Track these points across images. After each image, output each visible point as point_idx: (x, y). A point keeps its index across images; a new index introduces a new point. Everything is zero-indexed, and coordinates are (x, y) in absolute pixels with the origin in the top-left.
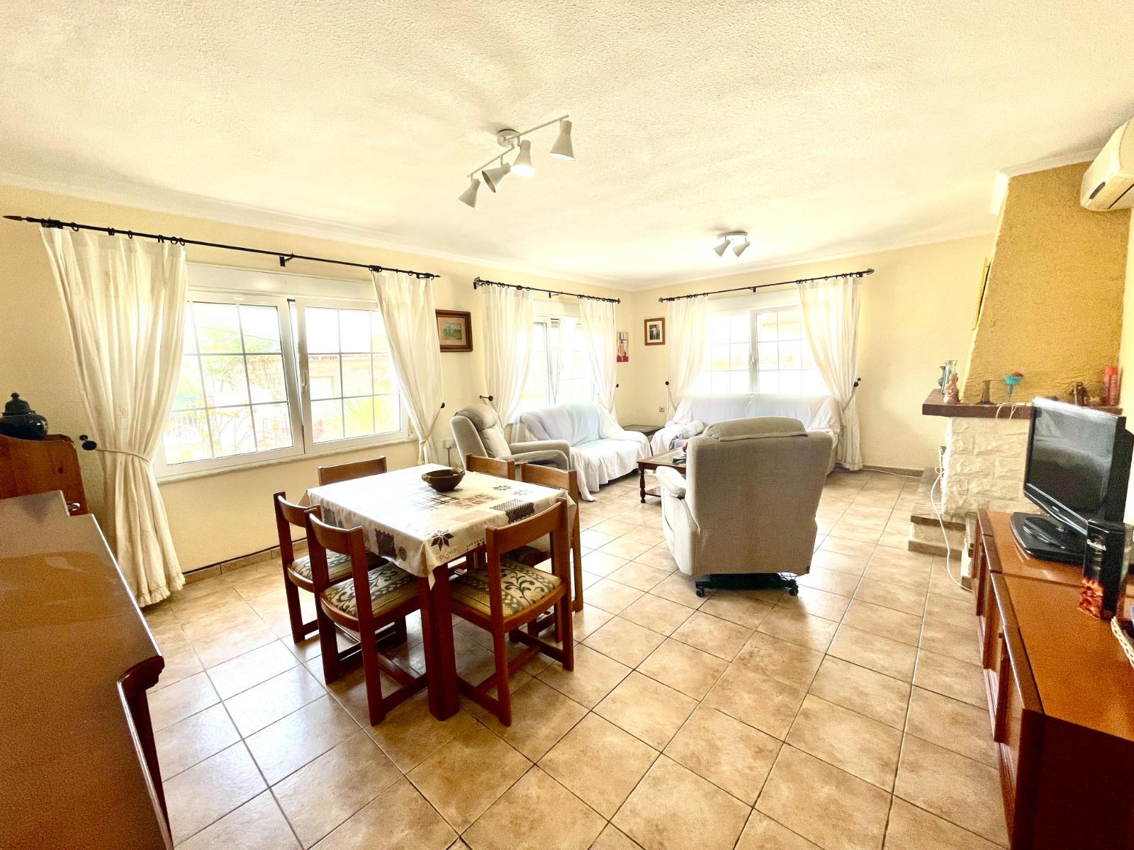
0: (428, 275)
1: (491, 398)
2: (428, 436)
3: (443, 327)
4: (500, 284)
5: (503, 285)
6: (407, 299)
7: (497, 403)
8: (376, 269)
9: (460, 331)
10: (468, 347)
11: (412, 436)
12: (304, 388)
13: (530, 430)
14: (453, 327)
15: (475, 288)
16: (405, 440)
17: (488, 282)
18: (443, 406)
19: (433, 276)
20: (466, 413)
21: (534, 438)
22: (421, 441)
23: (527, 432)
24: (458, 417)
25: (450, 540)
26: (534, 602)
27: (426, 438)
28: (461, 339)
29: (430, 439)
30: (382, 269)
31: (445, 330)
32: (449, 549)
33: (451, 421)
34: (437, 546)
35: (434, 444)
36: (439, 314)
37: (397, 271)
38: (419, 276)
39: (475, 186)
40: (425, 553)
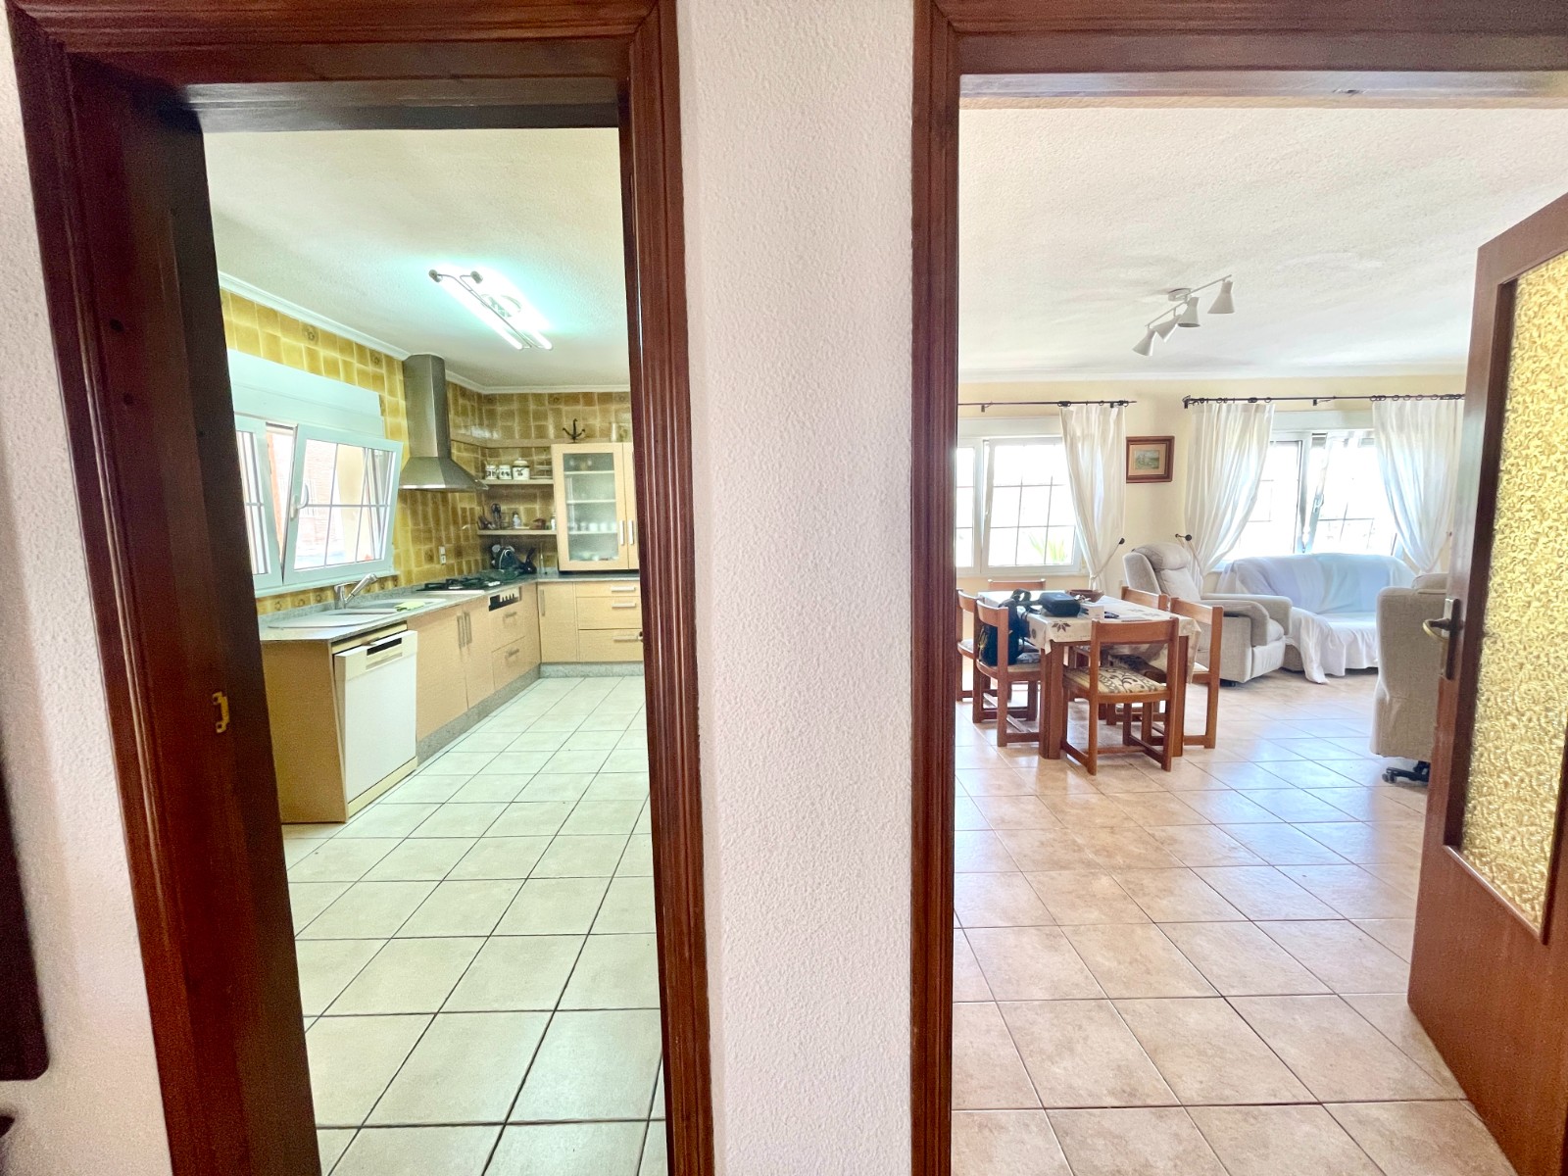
0: (1121, 403)
1: (1188, 538)
2: (1100, 572)
3: (1136, 456)
4: (1221, 399)
5: (1225, 400)
6: (1095, 430)
7: (1197, 544)
8: (1065, 404)
9: (1157, 459)
10: (1167, 476)
11: (1083, 571)
12: (986, 516)
13: (1243, 582)
14: (1149, 455)
15: (1186, 406)
16: (1075, 573)
17: (1202, 400)
18: (1122, 542)
19: (1127, 402)
20: (1144, 550)
21: (1245, 589)
22: (1091, 576)
23: (1238, 584)
24: (1134, 553)
25: (1067, 628)
26: (1131, 692)
27: (1097, 574)
28: (1158, 468)
29: (1102, 575)
30: (1071, 403)
31: (1138, 459)
32: (1065, 634)
33: (1124, 557)
34: (1056, 629)
35: (1106, 582)
36: (1131, 441)
37: (1087, 403)
38: (1112, 404)
39: (1151, 335)
40: (1046, 632)
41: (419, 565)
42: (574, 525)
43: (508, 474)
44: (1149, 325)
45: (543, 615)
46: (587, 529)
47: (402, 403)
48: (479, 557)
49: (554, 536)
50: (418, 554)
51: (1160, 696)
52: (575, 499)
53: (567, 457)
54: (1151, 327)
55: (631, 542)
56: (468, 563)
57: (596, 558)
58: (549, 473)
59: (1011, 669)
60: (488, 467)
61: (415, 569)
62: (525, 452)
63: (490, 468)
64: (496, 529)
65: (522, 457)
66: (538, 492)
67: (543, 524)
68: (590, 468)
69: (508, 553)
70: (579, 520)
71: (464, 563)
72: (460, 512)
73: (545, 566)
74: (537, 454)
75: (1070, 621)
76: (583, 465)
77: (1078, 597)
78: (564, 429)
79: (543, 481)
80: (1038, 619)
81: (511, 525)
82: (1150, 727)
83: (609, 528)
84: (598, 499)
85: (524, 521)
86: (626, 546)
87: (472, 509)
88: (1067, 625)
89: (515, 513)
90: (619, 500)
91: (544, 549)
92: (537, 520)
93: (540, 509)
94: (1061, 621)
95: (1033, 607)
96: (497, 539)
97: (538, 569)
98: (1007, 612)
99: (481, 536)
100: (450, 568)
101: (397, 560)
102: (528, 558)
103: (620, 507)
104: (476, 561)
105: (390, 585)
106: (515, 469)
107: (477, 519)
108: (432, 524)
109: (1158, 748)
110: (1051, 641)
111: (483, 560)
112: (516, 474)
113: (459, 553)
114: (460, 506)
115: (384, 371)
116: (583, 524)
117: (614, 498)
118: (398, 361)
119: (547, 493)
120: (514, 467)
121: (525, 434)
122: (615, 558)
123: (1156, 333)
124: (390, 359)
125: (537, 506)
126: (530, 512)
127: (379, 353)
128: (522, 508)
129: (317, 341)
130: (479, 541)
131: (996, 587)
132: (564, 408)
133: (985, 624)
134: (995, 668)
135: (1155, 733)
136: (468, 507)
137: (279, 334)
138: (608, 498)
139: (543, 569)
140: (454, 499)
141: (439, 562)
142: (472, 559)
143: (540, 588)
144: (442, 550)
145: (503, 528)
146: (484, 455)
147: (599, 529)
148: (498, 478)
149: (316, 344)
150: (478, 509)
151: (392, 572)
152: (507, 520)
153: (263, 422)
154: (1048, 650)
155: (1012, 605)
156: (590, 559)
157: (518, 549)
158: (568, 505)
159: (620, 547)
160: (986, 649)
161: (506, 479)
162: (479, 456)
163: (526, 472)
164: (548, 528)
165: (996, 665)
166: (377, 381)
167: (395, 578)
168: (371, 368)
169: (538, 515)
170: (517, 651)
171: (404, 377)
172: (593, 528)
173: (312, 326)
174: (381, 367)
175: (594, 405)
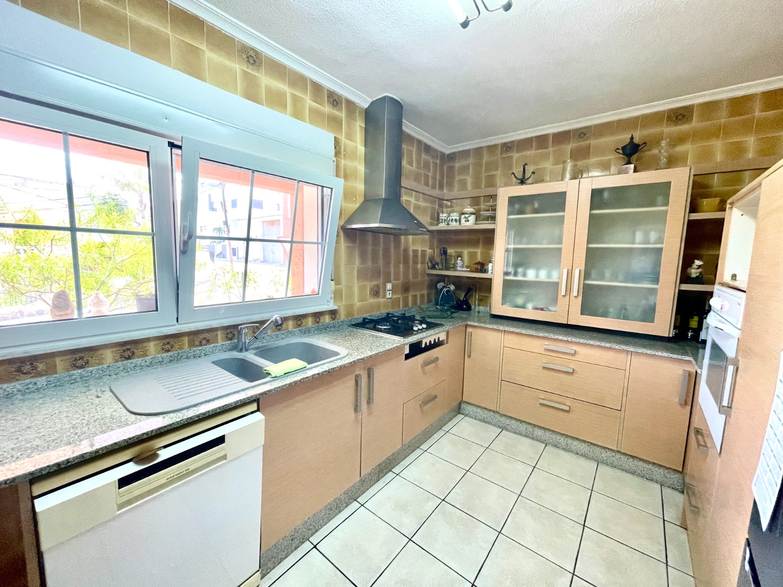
41: (362, 299)
42: (511, 270)
43: (456, 220)
45: (469, 356)
46: (524, 275)
47: (361, 149)
48: (425, 292)
49: (490, 280)
50: (362, 289)
52: (514, 243)
53: (512, 200)
55: (575, 294)
56: (415, 297)
57: (530, 306)
58: (493, 218)
60: (441, 215)
61: (357, 304)
62: (475, 201)
63: (443, 216)
64: (441, 269)
65: (471, 206)
66: (481, 237)
67: (482, 267)
68: (536, 211)
69: (448, 291)
70: (516, 265)
71: (410, 298)
72: (411, 254)
73: (479, 305)
74: (485, 201)
76: (528, 208)
78: (513, 173)
79: (485, 226)
81: (454, 268)
83: (548, 276)
84: (541, 244)
85: (466, 264)
86: (567, 297)
87: (423, 252)
89: (460, 255)
90: (566, 246)
91: (480, 290)
92: (479, 263)
93: (481, 252)
96: (442, 278)
97: (473, 307)
99: (429, 275)
100: (395, 302)
101: (337, 295)
102: (465, 296)
103: (566, 254)
104: (422, 296)
105: (327, 319)
106: (463, 216)
107: (427, 260)
108: (381, 262)
111: (429, 295)
112: (463, 220)
113: (406, 288)
114: (412, 248)
115: (343, 115)
116: (520, 270)
117: (561, 243)
118: (361, 109)
119: (487, 238)
120: (463, 214)
121: (477, 185)
122: (552, 308)
124: (350, 104)
125: (479, 251)
126: (472, 256)
127: (339, 96)
128: (466, 252)
129: (260, 66)
130: (427, 278)
132: (516, 155)
136: (420, 249)
137: (203, 47)
138: (552, 243)
139: (477, 308)
140: (407, 241)
141: (384, 296)
142: (418, 294)
143: (469, 330)
144: (389, 286)
145: (447, 269)
146: (441, 205)
147: (537, 276)
148: (448, 224)
149: (258, 70)
150: (429, 251)
151: (332, 306)
152: (453, 262)
153: (166, 141)
156: (523, 307)
157: (458, 287)
158: (507, 250)
159: (560, 297)
161: (454, 225)
162: (437, 207)
163: (472, 218)
164: (486, 271)
166: (334, 123)
167: (333, 313)
168: (327, 109)
169: (479, 258)
170: (436, 397)
171: (366, 124)
172: (531, 275)
173: (253, 49)
174: (340, 110)
175: (546, 148)
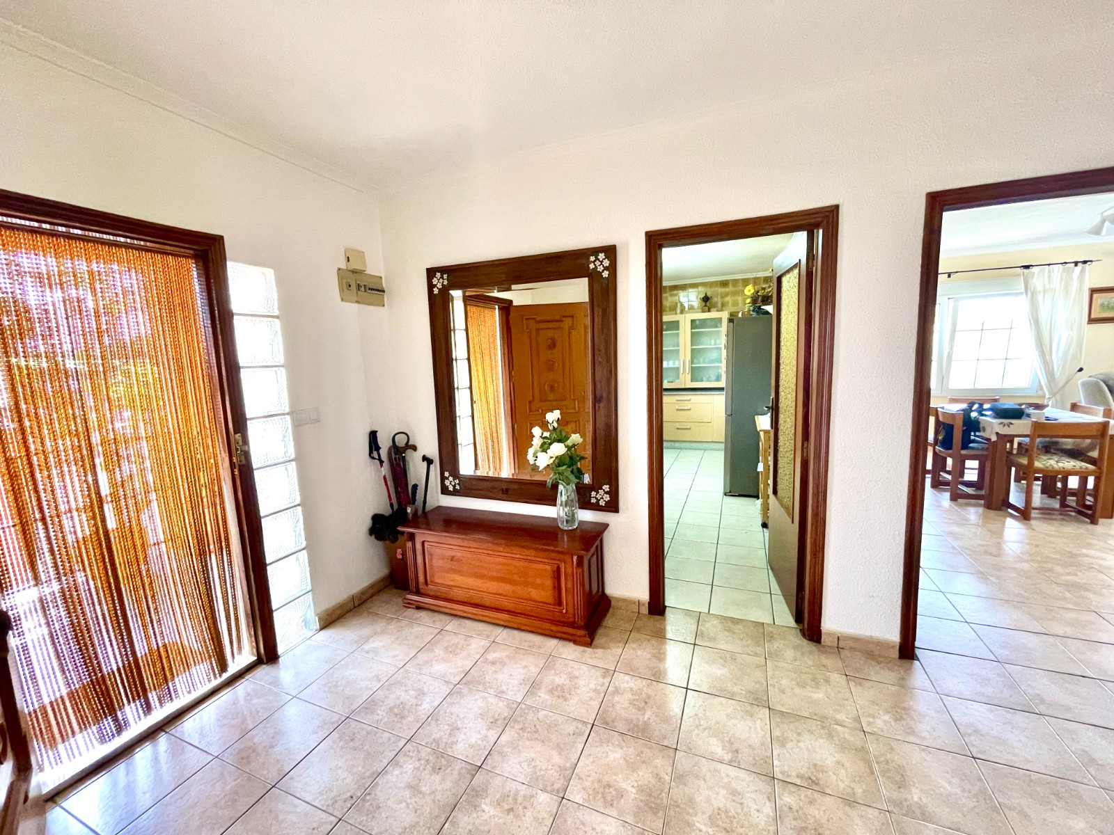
0: (1085, 262)
2: (1056, 393)
3: (1099, 302)
6: (1057, 284)
8: (1027, 267)
11: (1040, 393)
18: (1081, 370)
19: (1092, 261)
20: (1101, 377)
24: (1092, 379)
25: (1011, 426)
27: (1053, 394)
29: (1058, 396)
30: (1033, 266)
31: (1101, 304)
32: (1009, 429)
33: (1079, 382)
34: (1002, 426)
36: (1094, 291)
37: (1049, 265)
38: (1076, 263)
39: (1103, 222)
40: (993, 427)
44: (1102, 213)
51: (1091, 473)
54: (1105, 214)
55: (688, 372)
59: (963, 452)
75: (1013, 421)
77: (1023, 407)
80: (988, 419)
82: (1084, 499)
83: (674, 364)
84: (668, 347)
86: (684, 374)
88: (1011, 424)
94: (1006, 421)
95: (984, 412)
98: (962, 416)
103: (681, 352)
109: (1090, 512)
110: (997, 433)
117: (679, 347)
123: (1107, 222)
131: (954, 401)
133: (944, 424)
134: (951, 451)
135: (1088, 503)
138: (673, 346)
154: (994, 438)
155: (967, 413)
160: (944, 439)
165: (951, 449)
